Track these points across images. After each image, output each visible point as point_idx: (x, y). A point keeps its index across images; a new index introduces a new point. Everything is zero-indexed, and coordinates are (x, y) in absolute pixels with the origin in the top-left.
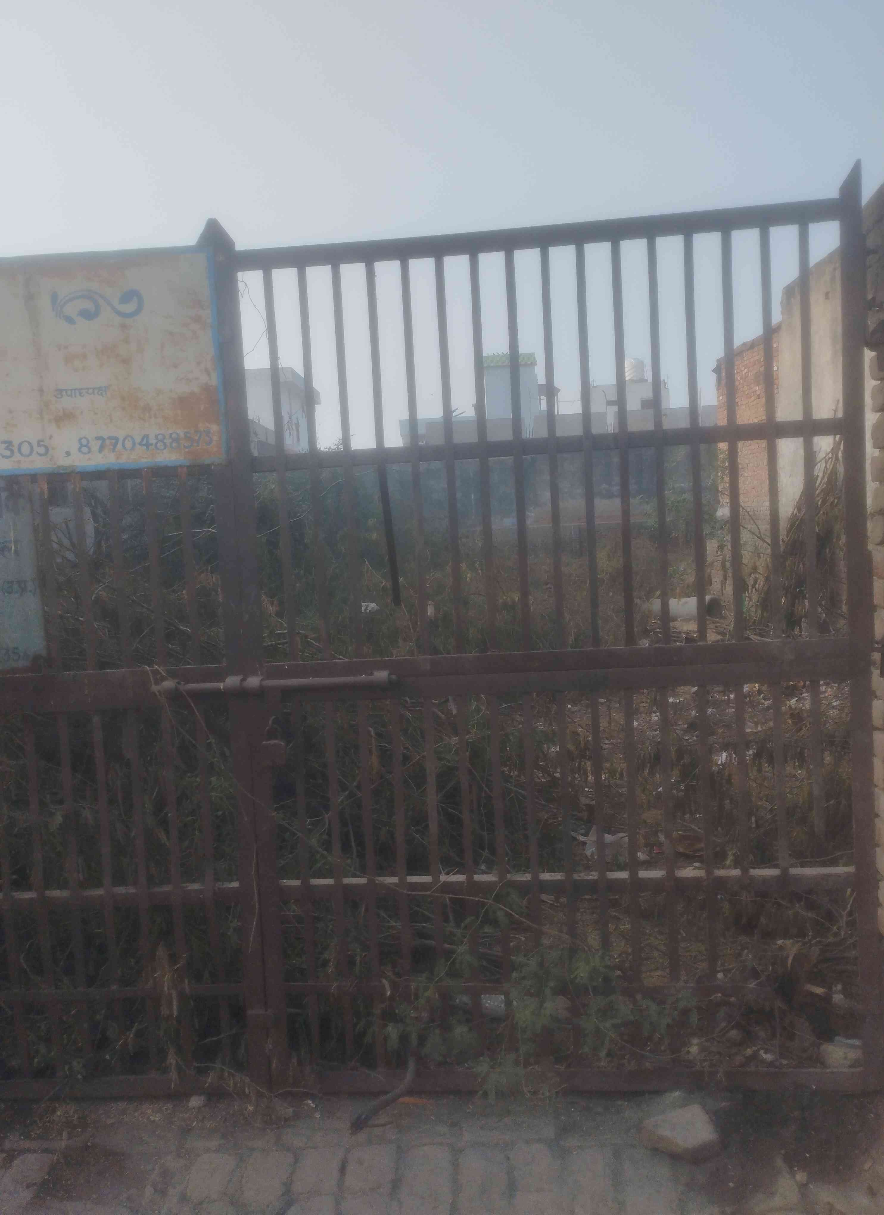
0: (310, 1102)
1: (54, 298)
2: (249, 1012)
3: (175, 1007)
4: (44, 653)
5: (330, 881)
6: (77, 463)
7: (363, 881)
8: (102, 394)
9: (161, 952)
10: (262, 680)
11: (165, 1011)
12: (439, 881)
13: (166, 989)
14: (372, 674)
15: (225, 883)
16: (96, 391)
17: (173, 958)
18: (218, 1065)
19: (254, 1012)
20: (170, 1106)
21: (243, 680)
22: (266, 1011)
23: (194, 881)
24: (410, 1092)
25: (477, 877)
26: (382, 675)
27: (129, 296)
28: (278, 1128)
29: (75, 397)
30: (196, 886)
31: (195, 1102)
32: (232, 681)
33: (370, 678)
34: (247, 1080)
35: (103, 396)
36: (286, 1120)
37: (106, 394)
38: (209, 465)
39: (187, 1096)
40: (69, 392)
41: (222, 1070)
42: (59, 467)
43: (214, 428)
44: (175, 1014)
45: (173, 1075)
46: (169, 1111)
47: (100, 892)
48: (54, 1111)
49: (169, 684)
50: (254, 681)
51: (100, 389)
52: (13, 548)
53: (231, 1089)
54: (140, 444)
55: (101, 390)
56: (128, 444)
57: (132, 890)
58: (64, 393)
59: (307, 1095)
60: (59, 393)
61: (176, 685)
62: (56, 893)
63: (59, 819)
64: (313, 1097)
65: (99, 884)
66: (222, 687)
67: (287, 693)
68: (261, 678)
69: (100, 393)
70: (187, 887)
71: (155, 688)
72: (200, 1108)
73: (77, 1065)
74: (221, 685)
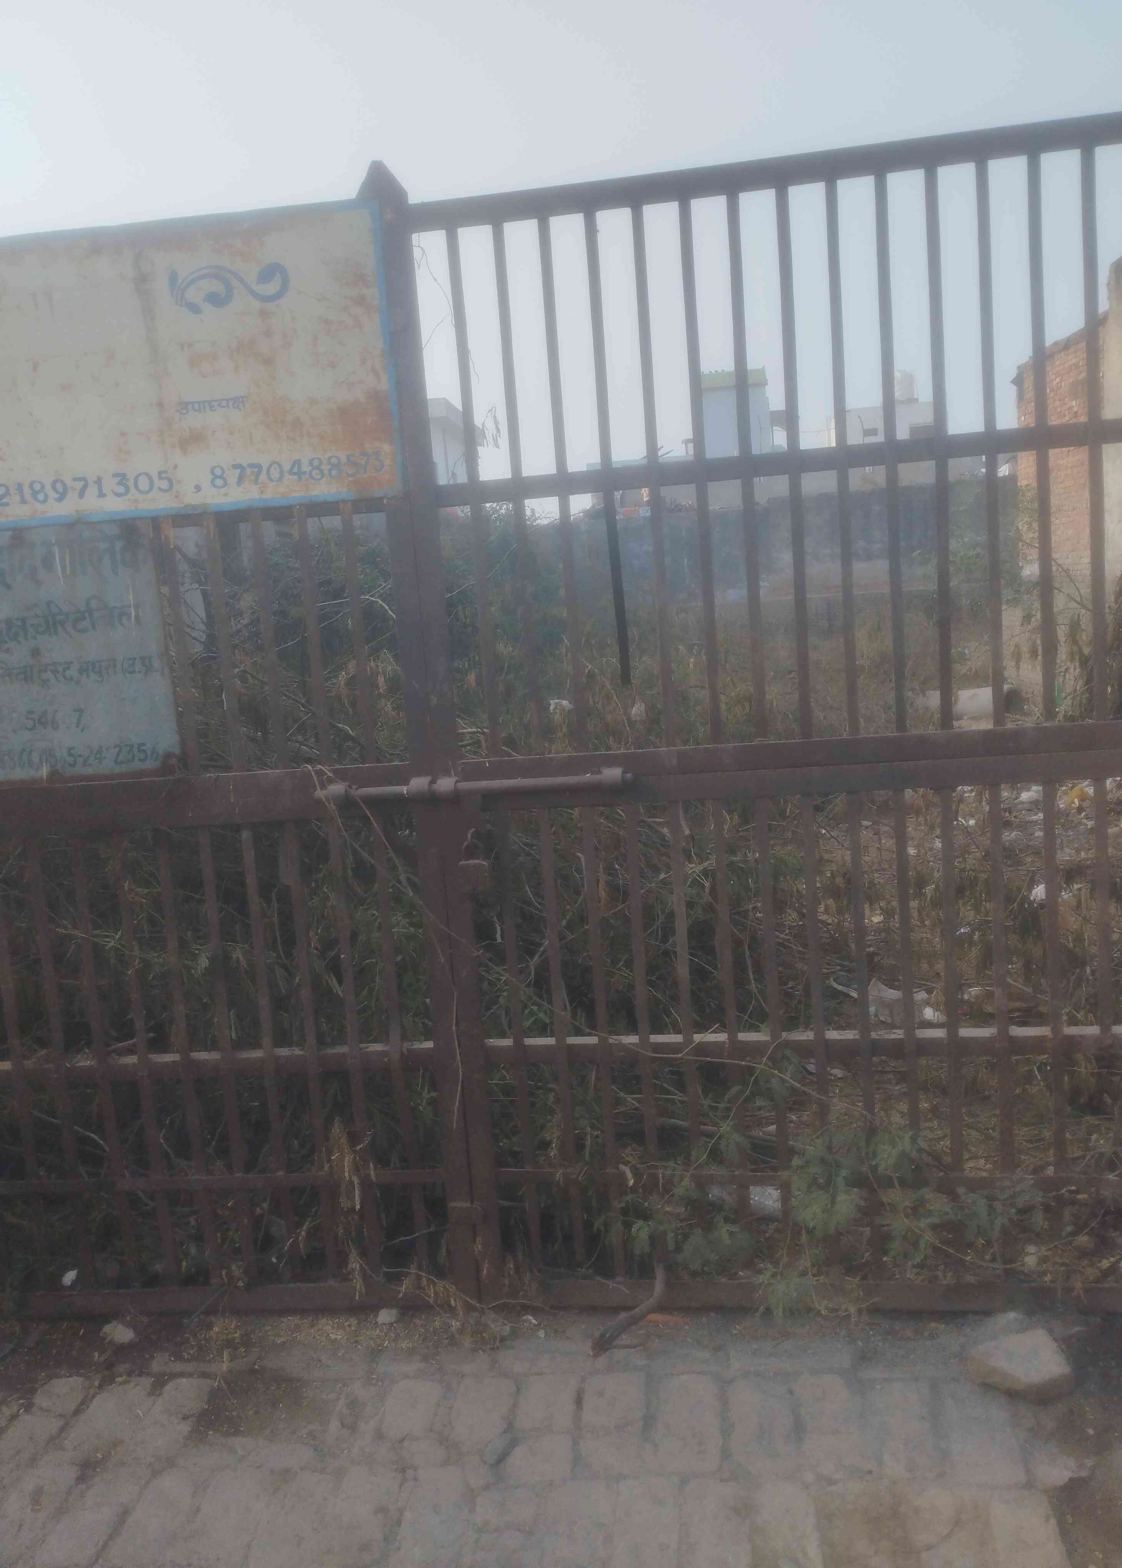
0: (532, 1318)
1: (173, 278)
2: (452, 1205)
3: (357, 1198)
4: (177, 751)
5: (550, 1041)
6: (209, 501)
7: (593, 1040)
8: (238, 407)
9: (337, 1130)
10: (457, 782)
11: (345, 1203)
12: (692, 1041)
13: (347, 1174)
14: (599, 772)
15: (414, 1043)
16: (231, 403)
17: (353, 1139)
18: (413, 1270)
19: (458, 1205)
20: (353, 1321)
21: (433, 782)
22: (472, 1203)
23: (375, 1041)
24: (662, 1308)
25: (742, 1036)
26: (613, 774)
27: (270, 272)
28: (493, 1349)
29: (205, 412)
30: (378, 1047)
31: (385, 1316)
32: (418, 783)
33: (596, 778)
34: (452, 1288)
35: (241, 410)
36: (503, 1340)
37: (244, 406)
38: (381, 498)
39: (375, 1309)
40: (196, 406)
41: (419, 1278)
42: (186, 506)
43: (386, 448)
44: (358, 1207)
45: (358, 1283)
46: (353, 1328)
47: (258, 1054)
48: (210, 1326)
49: (338, 788)
50: (446, 784)
51: (236, 400)
52: (133, 614)
53: (431, 1302)
54: (291, 472)
55: (238, 402)
56: (275, 474)
57: (297, 1052)
58: (190, 407)
59: (526, 1309)
60: (184, 406)
61: (346, 790)
62: (203, 1056)
63: (204, 962)
64: (534, 1310)
65: (256, 1045)
66: (405, 792)
67: (490, 798)
68: (456, 779)
69: (235, 406)
70: (367, 1048)
71: (319, 793)
72: (391, 1324)
73: (236, 1269)
74: (404, 789)
